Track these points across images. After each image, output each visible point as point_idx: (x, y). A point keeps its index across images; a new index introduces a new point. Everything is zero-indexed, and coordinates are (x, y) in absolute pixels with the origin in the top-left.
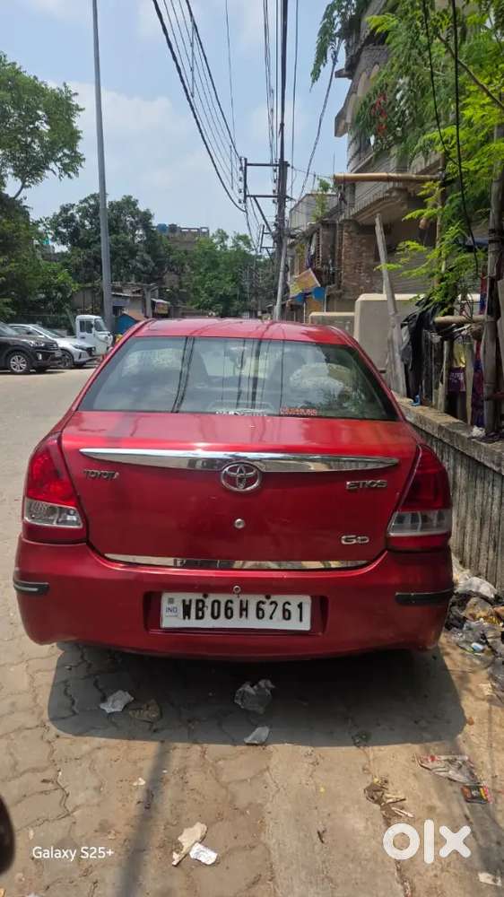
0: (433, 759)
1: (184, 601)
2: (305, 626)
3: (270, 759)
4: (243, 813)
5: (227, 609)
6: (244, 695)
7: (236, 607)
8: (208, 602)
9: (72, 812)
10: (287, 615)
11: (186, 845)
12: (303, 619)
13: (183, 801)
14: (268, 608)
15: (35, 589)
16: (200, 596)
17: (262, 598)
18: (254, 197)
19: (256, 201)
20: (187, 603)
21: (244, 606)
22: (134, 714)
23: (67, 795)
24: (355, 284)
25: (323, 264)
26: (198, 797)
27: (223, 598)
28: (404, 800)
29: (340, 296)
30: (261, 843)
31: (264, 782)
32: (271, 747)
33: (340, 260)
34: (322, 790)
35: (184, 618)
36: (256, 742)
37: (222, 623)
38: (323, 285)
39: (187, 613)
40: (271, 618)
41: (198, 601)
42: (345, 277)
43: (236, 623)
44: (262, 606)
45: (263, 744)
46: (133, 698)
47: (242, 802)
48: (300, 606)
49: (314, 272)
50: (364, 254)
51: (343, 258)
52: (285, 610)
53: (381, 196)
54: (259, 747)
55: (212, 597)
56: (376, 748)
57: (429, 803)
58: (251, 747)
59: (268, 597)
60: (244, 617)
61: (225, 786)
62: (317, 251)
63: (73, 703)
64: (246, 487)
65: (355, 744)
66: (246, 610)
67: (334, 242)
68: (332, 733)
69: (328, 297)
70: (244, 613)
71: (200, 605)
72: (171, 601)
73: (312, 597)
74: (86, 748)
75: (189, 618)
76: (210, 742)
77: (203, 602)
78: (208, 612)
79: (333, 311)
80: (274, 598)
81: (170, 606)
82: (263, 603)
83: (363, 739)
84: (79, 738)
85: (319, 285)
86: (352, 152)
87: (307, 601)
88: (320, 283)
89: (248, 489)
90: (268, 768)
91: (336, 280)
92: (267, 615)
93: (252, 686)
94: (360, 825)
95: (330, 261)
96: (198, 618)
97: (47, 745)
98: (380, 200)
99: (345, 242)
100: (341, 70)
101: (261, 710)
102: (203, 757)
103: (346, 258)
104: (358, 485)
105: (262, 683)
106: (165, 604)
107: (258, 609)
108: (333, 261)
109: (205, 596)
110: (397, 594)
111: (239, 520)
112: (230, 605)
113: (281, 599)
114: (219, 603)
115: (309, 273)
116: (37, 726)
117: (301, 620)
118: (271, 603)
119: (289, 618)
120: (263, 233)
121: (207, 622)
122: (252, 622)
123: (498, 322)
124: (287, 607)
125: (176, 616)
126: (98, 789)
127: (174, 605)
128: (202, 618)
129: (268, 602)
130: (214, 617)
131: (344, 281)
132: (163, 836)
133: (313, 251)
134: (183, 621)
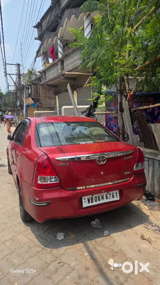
0: (148, 227)
1: (88, 198)
2: (118, 199)
3: (113, 238)
4: (118, 252)
5: (99, 198)
6: (93, 224)
7: (101, 197)
8: (94, 197)
9: (74, 268)
10: (113, 197)
11: (112, 265)
12: (118, 197)
13: (101, 255)
14: (108, 196)
15: (46, 204)
16: (91, 196)
17: (107, 193)
18: (9, 74)
19: (10, 76)
20: (89, 199)
21: (103, 196)
22: (68, 238)
23: (69, 264)
24: (45, 102)
25: (34, 96)
26: (104, 253)
27: (97, 195)
28: (150, 237)
29: (41, 106)
30: (128, 258)
31: (117, 244)
32: (111, 235)
33: (40, 95)
34: (131, 241)
35: (88, 203)
36: (107, 235)
37: (98, 202)
38: (35, 103)
39: (89, 202)
40: (110, 198)
41: (91, 198)
42: (42, 100)
43: (102, 202)
44: (107, 195)
45: (109, 235)
46: (64, 234)
47: (116, 250)
48: (116, 193)
49: (31, 98)
50: (47, 93)
51: (40, 94)
52: (113, 195)
53: (56, 77)
54: (108, 236)
55: (95, 196)
56: (134, 228)
57: (155, 236)
58: (106, 237)
59: (108, 193)
60: (103, 200)
61: (108, 248)
62: (31, 92)
63: (47, 240)
64: (103, 163)
65: (129, 228)
66: (103, 197)
67: (37, 89)
68: (121, 228)
69: (37, 106)
70: (103, 198)
71: (92, 199)
72: (85, 199)
73: (119, 190)
74: (62, 251)
75: (90, 203)
76: (96, 238)
77: (93, 198)
78: (94, 200)
79: (39, 111)
80: (110, 193)
81: (85, 201)
82: (107, 194)
83: (130, 227)
84: (58, 249)
85: (34, 103)
86: (43, 62)
87: (118, 191)
88: (34, 102)
89: (104, 163)
90: (115, 240)
91: (39, 101)
92: (109, 197)
93: (94, 221)
94: (146, 246)
95: (36, 95)
96: (92, 202)
97: (50, 254)
98: (56, 78)
99: (41, 90)
100: (37, 38)
101: (101, 227)
102: (97, 243)
103: (41, 94)
104: (127, 158)
105: (96, 220)
106: (83, 200)
107: (106, 196)
108: (37, 95)
109: (93, 196)
110: (138, 185)
111: (102, 172)
112: (99, 197)
113: (111, 193)
114: (96, 197)
115: (29, 99)
116: (42, 250)
117: (117, 197)
118: (109, 194)
119: (114, 197)
120: (9, 86)
121: (95, 203)
122: (105, 201)
123: (123, 114)
124: (113, 194)
125: (86, 203)
126: (76, 260)
127: (85, 200)
128: (93, 202)
129: (108, 194)
130: (96, 201)
131: (42, 101)
132: (104, 265)
133: (30, 92)
134: (88, 204)
